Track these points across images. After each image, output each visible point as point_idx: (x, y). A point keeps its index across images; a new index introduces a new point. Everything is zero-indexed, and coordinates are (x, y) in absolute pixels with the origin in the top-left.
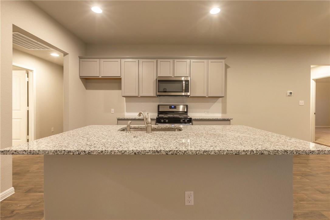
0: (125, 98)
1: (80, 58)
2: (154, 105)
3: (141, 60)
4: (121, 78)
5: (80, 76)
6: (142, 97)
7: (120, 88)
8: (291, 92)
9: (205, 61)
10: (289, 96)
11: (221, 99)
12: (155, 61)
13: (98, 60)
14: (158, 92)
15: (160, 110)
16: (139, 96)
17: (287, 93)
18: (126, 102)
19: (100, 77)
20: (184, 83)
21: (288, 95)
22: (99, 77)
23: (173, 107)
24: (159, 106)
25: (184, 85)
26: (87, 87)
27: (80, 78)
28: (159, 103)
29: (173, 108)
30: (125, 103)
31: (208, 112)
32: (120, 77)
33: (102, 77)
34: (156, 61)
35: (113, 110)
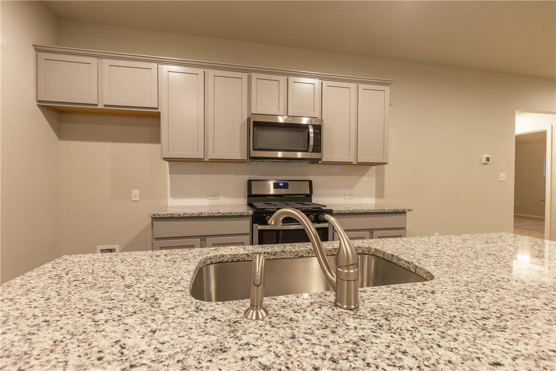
0: (167, 163)
1: (38, 49)
2: (238, 181)
3: (211, 73)
4: (160, 112)
5: (39, 101)
6: (212, 161)
7: (156, 138)
8: (488, 156)
9: (353, 86)
10: (485, 164)
11: (374, 167)
12: (245, 76)
13: (94, 61)
14: (254, 149)
15: (253, 193)
16: (206, 160)
17: (481, 160)
18: (170, 173)
19: (101, 106)
20: (311, 130)
21: (483, 162)
22: (97, 105)
23: (281, 184)
24: (250, 183)
25: (312, 135)
26: (61, 134)
27: (39, 106)
28: (249, 176)
29: (281, 187)
30: (168, 175)
31: (350, 196)
32: (157, 108)
33: (105, 106)
34: (248, 76)
35: (136, 192)
